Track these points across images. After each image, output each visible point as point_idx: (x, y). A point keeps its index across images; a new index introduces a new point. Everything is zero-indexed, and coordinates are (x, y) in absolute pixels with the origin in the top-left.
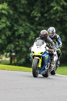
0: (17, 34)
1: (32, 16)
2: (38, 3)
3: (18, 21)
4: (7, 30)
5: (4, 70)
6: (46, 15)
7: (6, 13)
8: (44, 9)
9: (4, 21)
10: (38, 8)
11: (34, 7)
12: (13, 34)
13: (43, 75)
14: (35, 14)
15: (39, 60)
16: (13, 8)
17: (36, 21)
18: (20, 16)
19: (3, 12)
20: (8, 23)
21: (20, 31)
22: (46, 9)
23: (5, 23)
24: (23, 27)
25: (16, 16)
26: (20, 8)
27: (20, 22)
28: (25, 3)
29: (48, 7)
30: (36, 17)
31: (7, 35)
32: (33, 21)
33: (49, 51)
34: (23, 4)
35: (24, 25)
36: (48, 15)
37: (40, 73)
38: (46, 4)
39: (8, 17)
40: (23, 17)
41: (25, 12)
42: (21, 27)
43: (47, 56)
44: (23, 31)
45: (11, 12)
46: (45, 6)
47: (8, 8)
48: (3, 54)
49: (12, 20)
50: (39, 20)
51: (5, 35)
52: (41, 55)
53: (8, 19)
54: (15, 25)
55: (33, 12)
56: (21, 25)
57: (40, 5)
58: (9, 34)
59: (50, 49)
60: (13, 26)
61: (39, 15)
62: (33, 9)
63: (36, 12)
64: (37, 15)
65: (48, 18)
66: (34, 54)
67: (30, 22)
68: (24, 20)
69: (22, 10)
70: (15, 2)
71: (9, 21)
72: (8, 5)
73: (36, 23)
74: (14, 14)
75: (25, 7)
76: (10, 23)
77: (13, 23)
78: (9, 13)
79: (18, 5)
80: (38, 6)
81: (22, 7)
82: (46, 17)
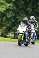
0: (18, 21)
1: (27, 10)
2: (31, 3)
3: (19, 13)
4: (13, 18)
5: (11, 41)
6: (35, 10)
7: (12, 9)
8: (34, 6)
9: (11, 13)
10: (30, 6)
11: (28, 6)
12: (16, 21)
13: (25, 44)
14: (29, 10)
15: (22, 35)
16: (16, 6)
17: (29, 13)
18: (20, 11)
19: (10, 8)
20: (13, 15)
21: (20, 19)
22: (35, 6)
23: (11, 14)
24: (22, 17)
25: (18, 10)
26: (20, 6)
27: (20, 14)
28: (23, 3)
29: (36, 5)
30: (29, 11)
31: (13, 22)
32: (28, 14)
33: (28, 30)
34: (22, 4)
35: (22, 15)
36: (37, 10)
37: (23, 44)
38: (35, 3)
39: (13, 11)
40: (22, 11)
41: (23, 8)
42: (21, 17)
43: (27, 33)
44: (21, 19)
45: (15, 8)
46: (35, 5)
47: (13, 6)
48: (10, 32)
49: (15, 13)
50: (31, 13)
51: (11, 22)
52: (23, 33)
53: (13, 12)
54: (17, 16)
55: (28, 8)
56: (21, 16)
57: (32, 4)
58: (13, 21)
59: (29, 29)
60: (16, 16)
61: (31, 10)
62: (28, 7)
63: (29, 8)
64: (30, 10)
65: (36, 12)
66: (19, 32)
67: (26, 14)
68: (22, 13)
69: (21, 7)
70: (17, 2)
71: (13, 13)
72: (13, 4)
73: (29, 15)
74: (16, 9)
75: (23, 5)
76: (14, 15)
77: (16, 15)
78: (13, 9)
79: (19, 4)
80: (30, 5)
81: (21, 5)
82: (35, 11)
